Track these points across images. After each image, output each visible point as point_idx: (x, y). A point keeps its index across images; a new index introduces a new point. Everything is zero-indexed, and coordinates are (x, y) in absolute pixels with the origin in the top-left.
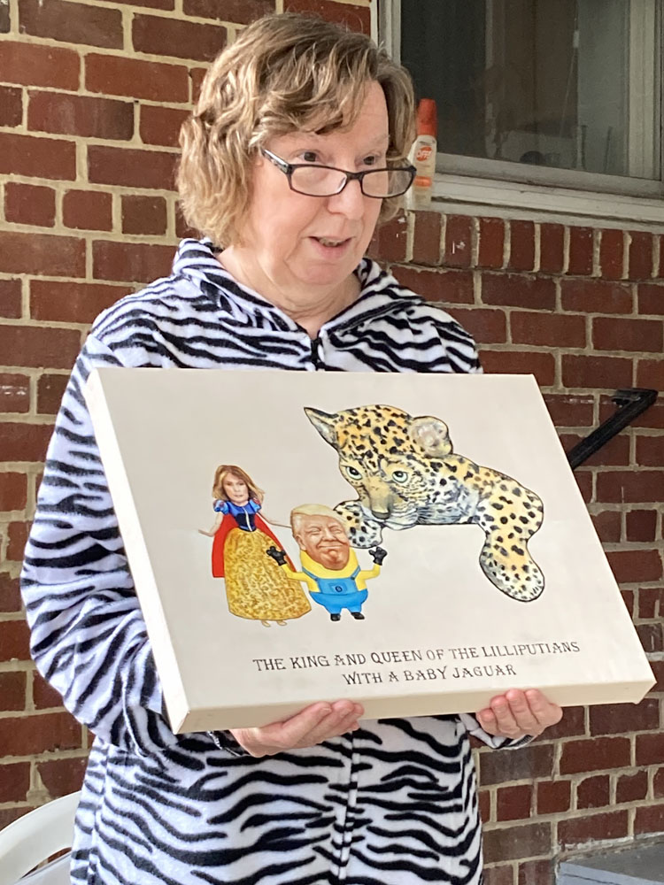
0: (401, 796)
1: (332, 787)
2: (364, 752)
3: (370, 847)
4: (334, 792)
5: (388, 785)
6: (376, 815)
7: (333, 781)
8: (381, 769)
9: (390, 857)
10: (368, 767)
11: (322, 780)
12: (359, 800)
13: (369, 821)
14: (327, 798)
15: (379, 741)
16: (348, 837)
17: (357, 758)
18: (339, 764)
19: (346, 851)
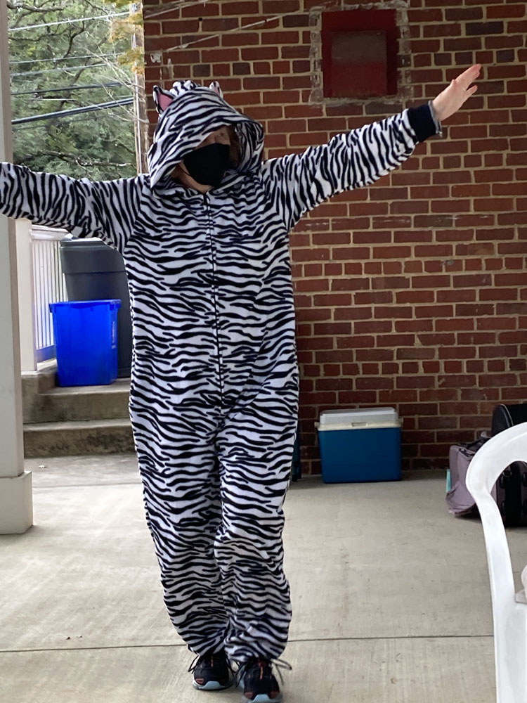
0: (241, 358)
1: (211, 356)
2: (223, 343)
3: (231, 378)
4: (212, 358)
5: (234, 354)
6: (231, 366)
7: (211, 354)
8: (231, 349)
9: (238, 381)
10: (226, 348)
11: (207, 353)
12: (224, 362)
13: (229, 369)
14: (210, 360)
15: (229, 338)
16: (222, 376)
17: (220, 345)
18: (213, 348)
19: (222, 382)
